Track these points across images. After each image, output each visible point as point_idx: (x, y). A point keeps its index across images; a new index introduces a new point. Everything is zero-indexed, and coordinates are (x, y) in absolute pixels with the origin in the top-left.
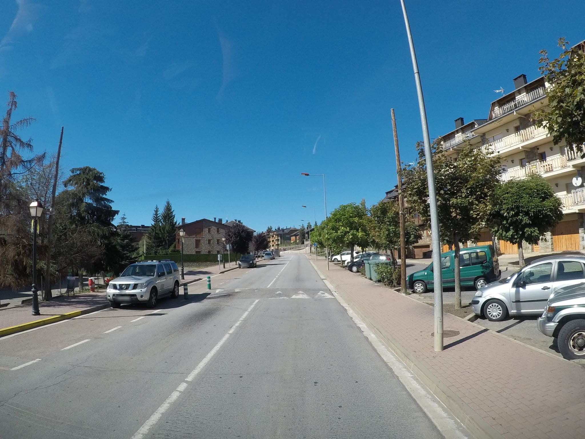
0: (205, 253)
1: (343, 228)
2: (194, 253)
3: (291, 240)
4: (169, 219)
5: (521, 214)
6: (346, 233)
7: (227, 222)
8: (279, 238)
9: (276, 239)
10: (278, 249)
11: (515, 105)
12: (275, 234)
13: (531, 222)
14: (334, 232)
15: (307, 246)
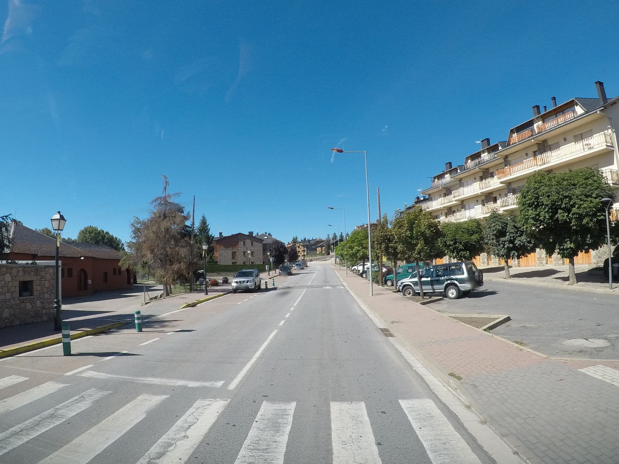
0: (240, 264)
1: (356, 247)
2: (231, 264)
3: (316, 251)
4: (204, 232)
5: (458, 243)
6: (359, 251)
7: (257, 234)
8: (305, 249)
9: (302, 249)
10: (304, 260)
11: (479, 162)
12: (301, 245)
13: (463, 248)
14: (351, 250)
15: (332, 257)
